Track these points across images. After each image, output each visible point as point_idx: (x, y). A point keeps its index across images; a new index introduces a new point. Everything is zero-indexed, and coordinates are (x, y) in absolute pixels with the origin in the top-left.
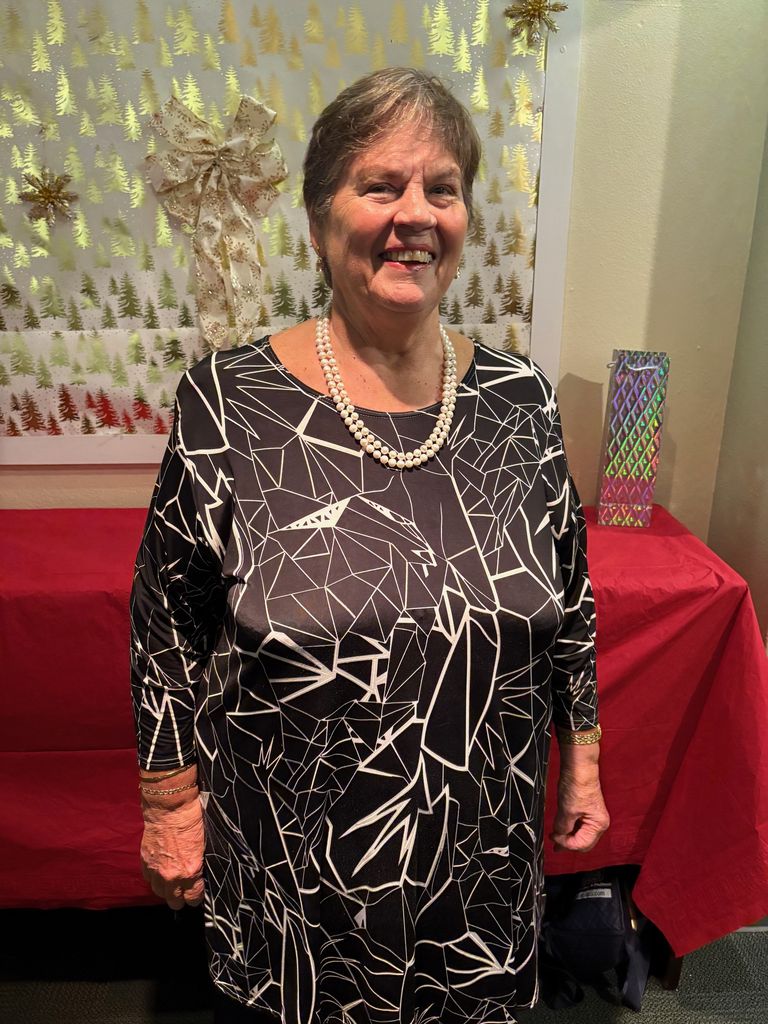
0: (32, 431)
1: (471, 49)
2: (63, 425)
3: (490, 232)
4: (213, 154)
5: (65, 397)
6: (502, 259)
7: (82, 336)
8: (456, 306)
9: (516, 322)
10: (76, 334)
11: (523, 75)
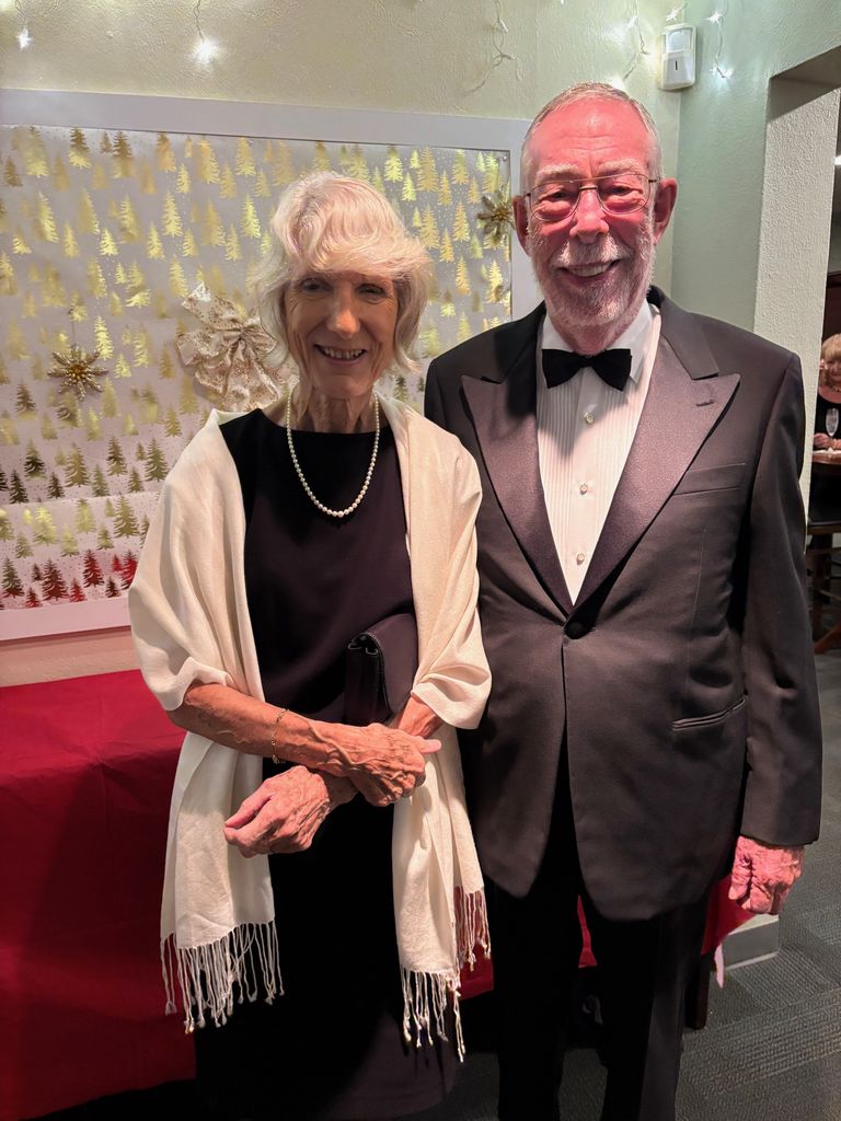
0: (53, 600)
1: (453, 244)
2: (86, 591)
4: (239, 330)
5: (91, 562)
7: (109, 503)
10: (102, 500)
11: (495, 264)
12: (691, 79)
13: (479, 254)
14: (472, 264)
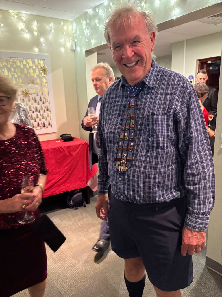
1: (36, 75)
3: (43, 100)
6: (45, 103)
8: (39, 110)
9: (48, 112)
11: (44, 78)
12: (75, 49)
13: (41, 77)
14: (40, 78)
